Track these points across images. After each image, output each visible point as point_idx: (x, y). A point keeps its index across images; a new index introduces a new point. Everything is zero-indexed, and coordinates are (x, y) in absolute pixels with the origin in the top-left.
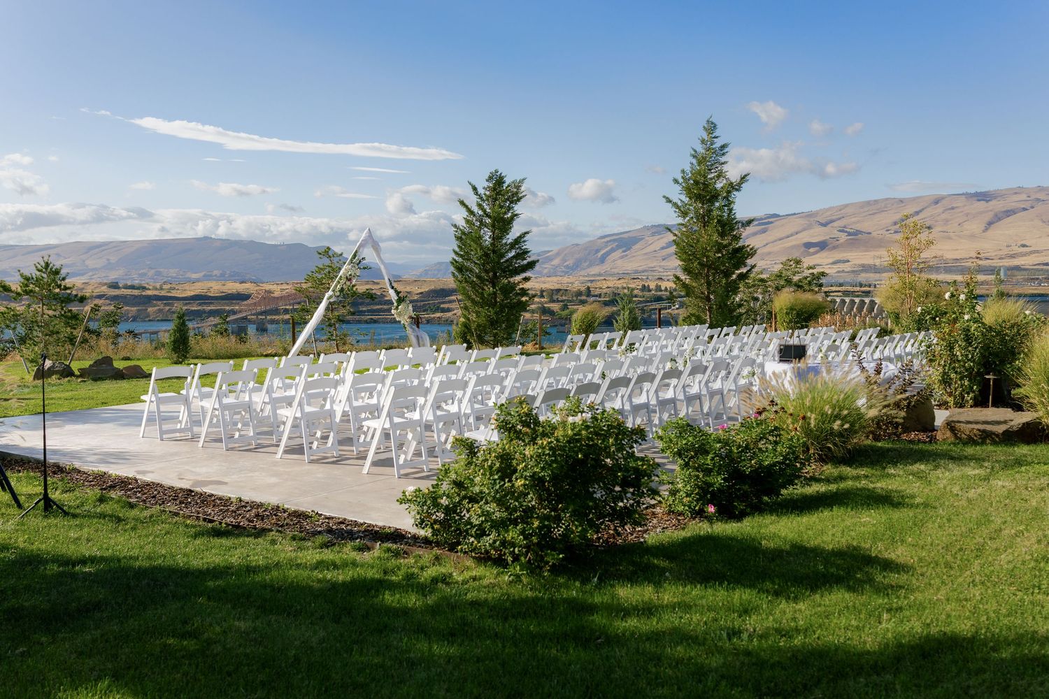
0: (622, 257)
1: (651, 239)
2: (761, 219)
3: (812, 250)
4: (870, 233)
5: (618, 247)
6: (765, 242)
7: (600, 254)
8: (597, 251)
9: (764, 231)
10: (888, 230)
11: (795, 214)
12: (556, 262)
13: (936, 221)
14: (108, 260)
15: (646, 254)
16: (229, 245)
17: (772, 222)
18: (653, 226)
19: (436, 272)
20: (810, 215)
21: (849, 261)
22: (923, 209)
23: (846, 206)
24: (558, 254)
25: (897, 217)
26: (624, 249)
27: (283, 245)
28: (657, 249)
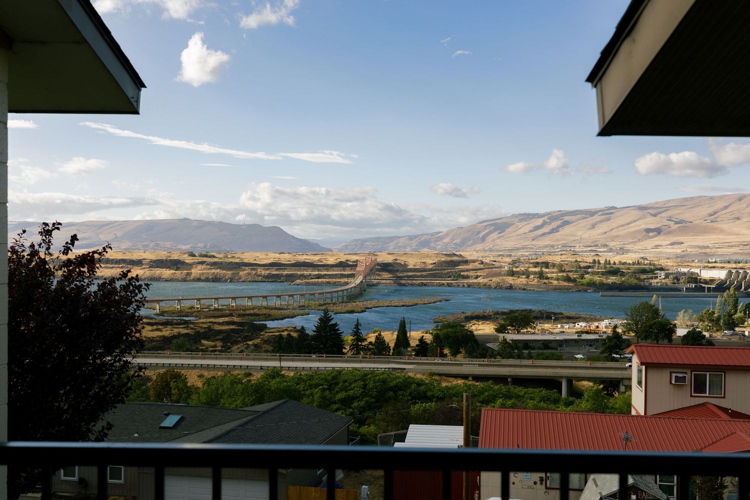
0: (499, 238)
1: (520, 224)
2: (603, 210)
3: (651, 234)
4: (692, 222)
5: (495, 230)
6: (611, 228)
7: (481, 235)
8: (479, 233)
9: (608, 220)
10: (705, 220)
11: (628, 207)
12: (446, 240)
13: (743, 214)
14: (115, 234)
15: (518, 235)
16: (203, 225)
17: (612, 213)
18: (519, 215)
19: (354, 247)
20: (641, 208)
21: (683, 243)
22: (730, 205)
23: (669, 201)
24: (447, 234)
25: (711, 210)
26: (499, 231)
27: (245, 225)
28: (526, 232)
